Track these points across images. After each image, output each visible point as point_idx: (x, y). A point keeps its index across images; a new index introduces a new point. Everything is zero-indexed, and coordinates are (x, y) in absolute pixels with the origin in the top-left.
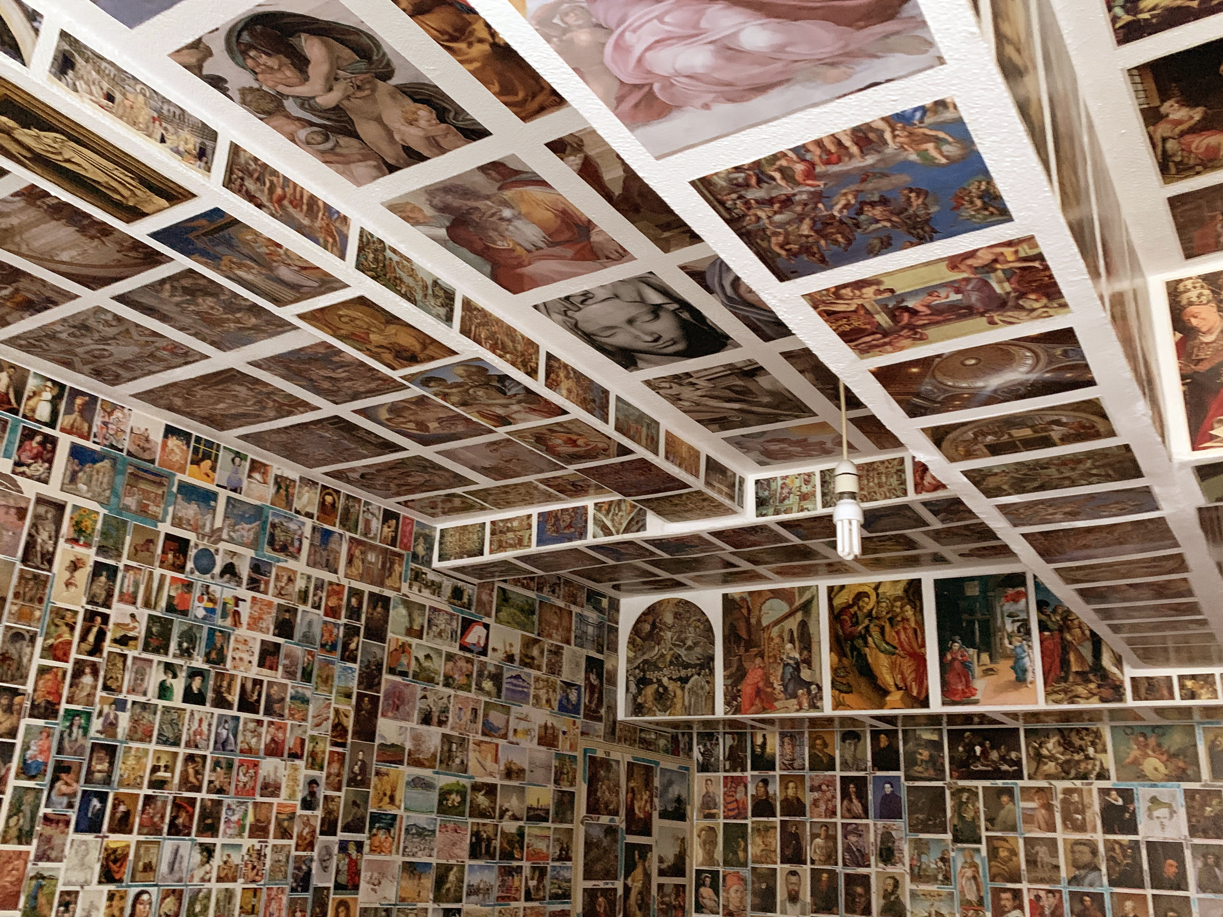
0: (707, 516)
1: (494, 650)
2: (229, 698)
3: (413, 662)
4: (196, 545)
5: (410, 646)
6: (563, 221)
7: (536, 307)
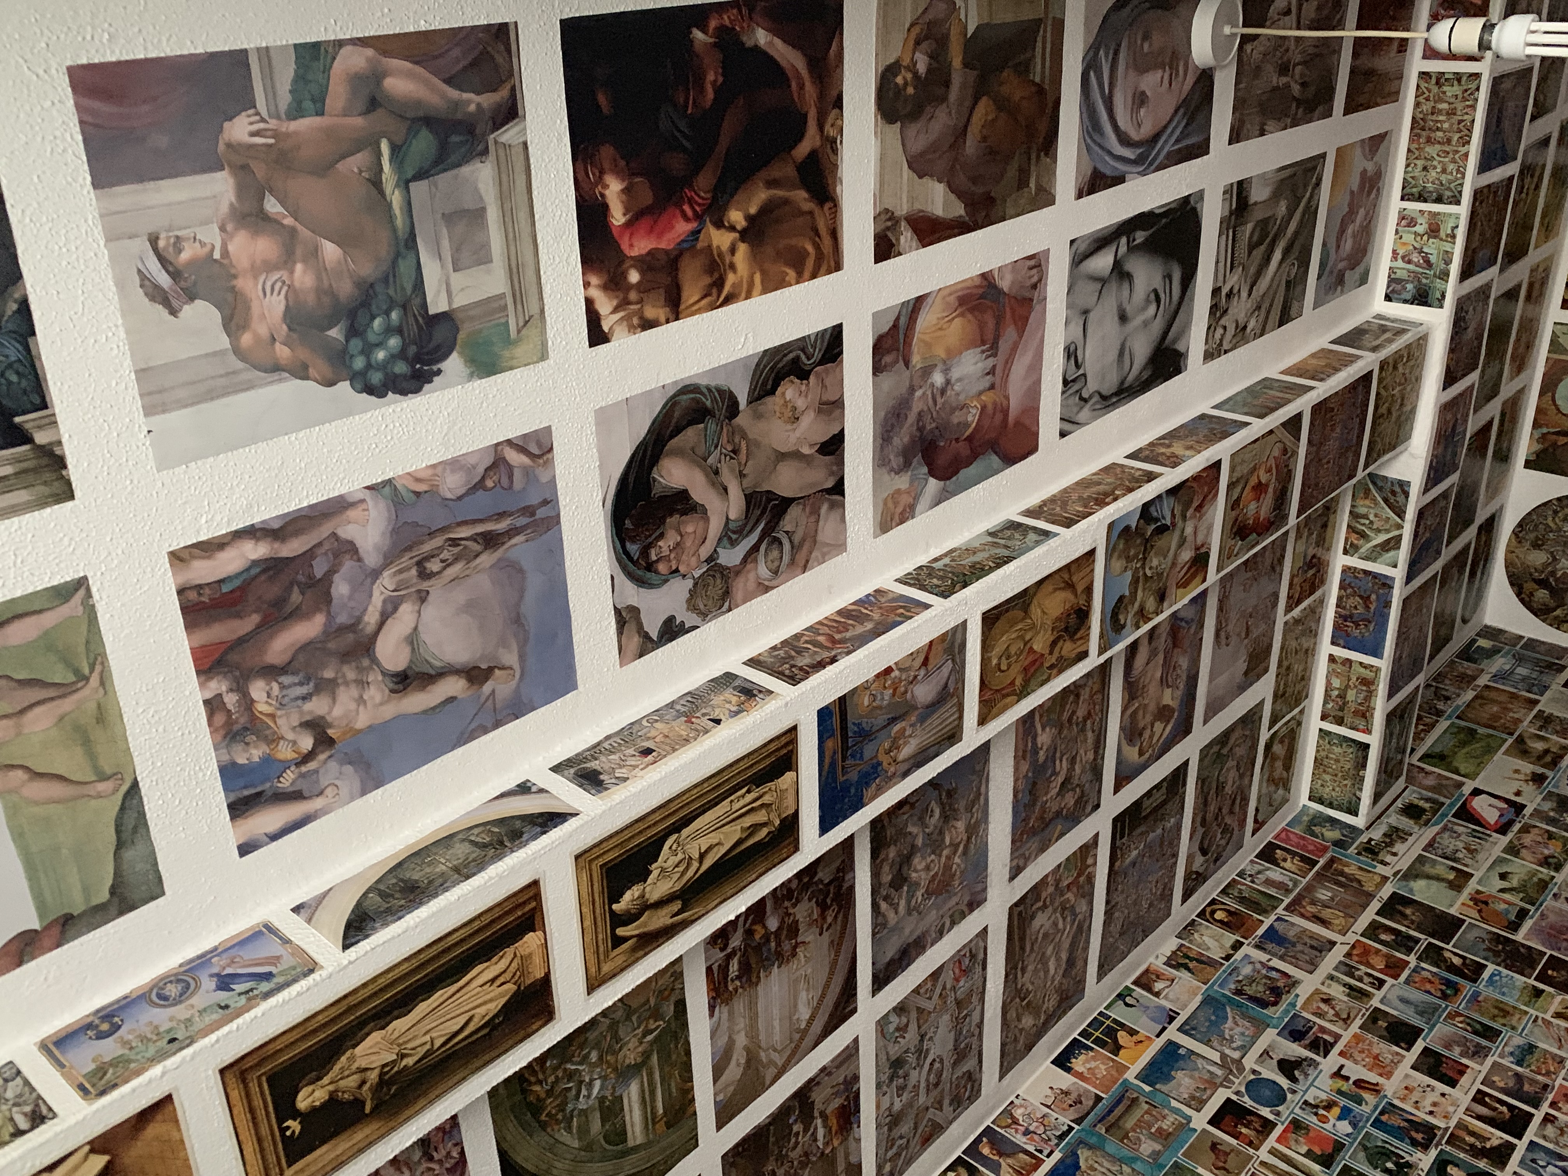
0: (1418, 379)
1: (1518, 793)
2: (1495, 1142)
3: (1507, 896)
4: (1237, 1093)
5: (1478, 892)
6: (971, 310)
7: (1063, 434)
